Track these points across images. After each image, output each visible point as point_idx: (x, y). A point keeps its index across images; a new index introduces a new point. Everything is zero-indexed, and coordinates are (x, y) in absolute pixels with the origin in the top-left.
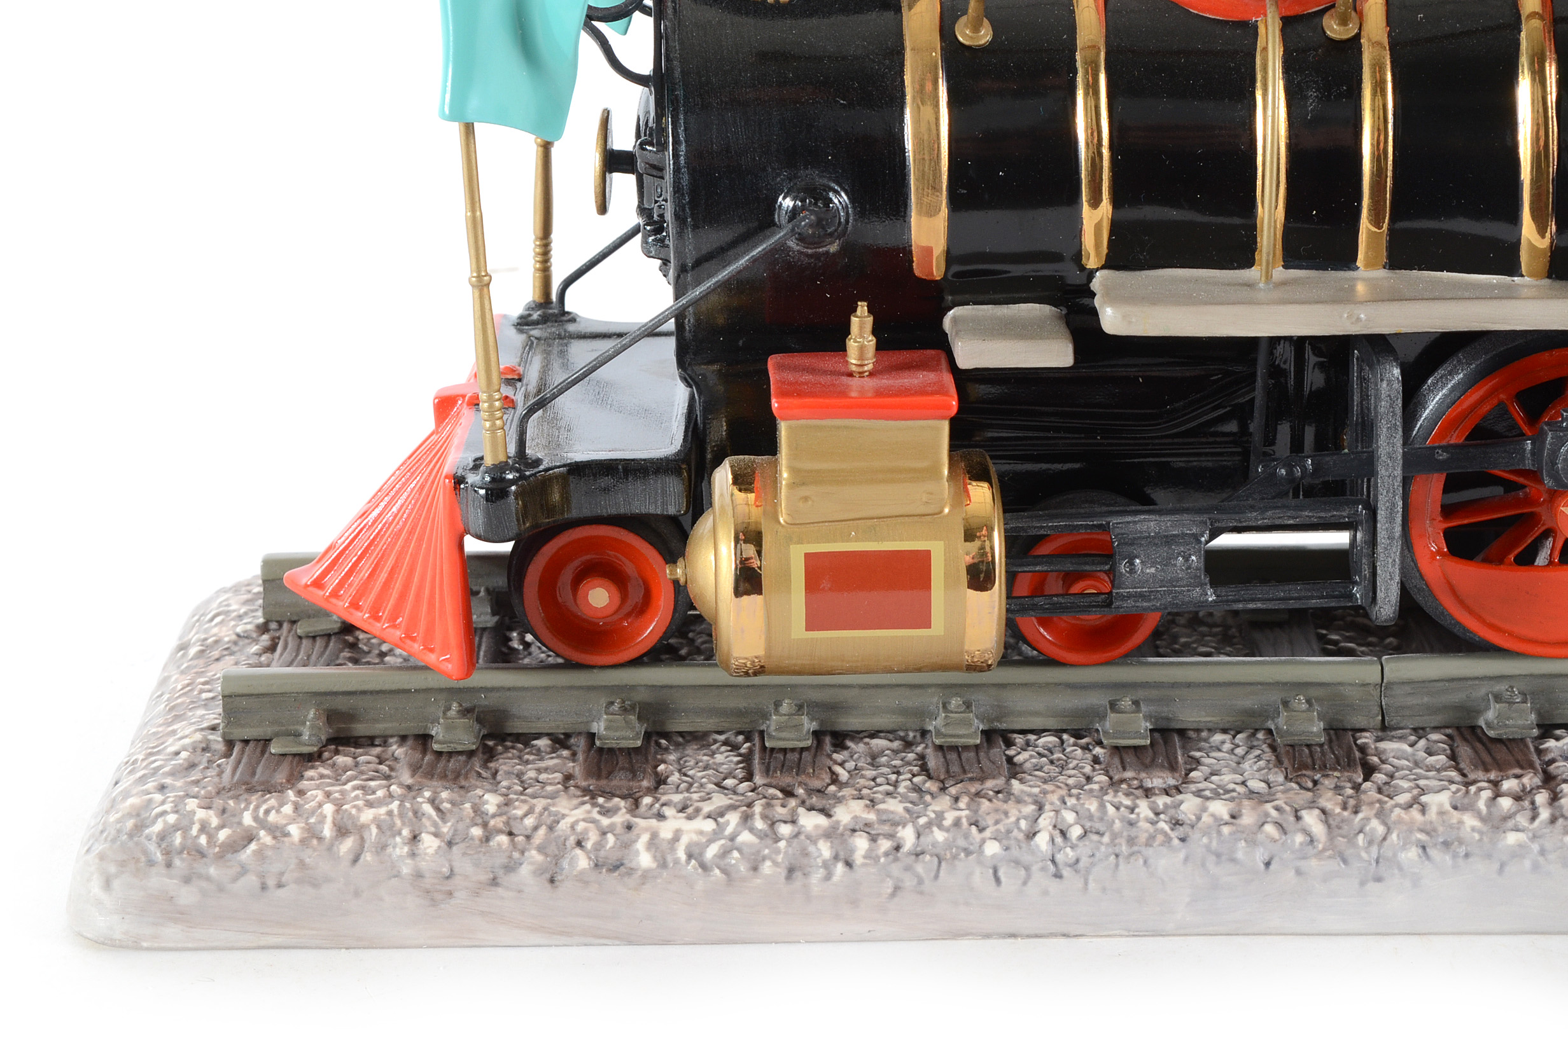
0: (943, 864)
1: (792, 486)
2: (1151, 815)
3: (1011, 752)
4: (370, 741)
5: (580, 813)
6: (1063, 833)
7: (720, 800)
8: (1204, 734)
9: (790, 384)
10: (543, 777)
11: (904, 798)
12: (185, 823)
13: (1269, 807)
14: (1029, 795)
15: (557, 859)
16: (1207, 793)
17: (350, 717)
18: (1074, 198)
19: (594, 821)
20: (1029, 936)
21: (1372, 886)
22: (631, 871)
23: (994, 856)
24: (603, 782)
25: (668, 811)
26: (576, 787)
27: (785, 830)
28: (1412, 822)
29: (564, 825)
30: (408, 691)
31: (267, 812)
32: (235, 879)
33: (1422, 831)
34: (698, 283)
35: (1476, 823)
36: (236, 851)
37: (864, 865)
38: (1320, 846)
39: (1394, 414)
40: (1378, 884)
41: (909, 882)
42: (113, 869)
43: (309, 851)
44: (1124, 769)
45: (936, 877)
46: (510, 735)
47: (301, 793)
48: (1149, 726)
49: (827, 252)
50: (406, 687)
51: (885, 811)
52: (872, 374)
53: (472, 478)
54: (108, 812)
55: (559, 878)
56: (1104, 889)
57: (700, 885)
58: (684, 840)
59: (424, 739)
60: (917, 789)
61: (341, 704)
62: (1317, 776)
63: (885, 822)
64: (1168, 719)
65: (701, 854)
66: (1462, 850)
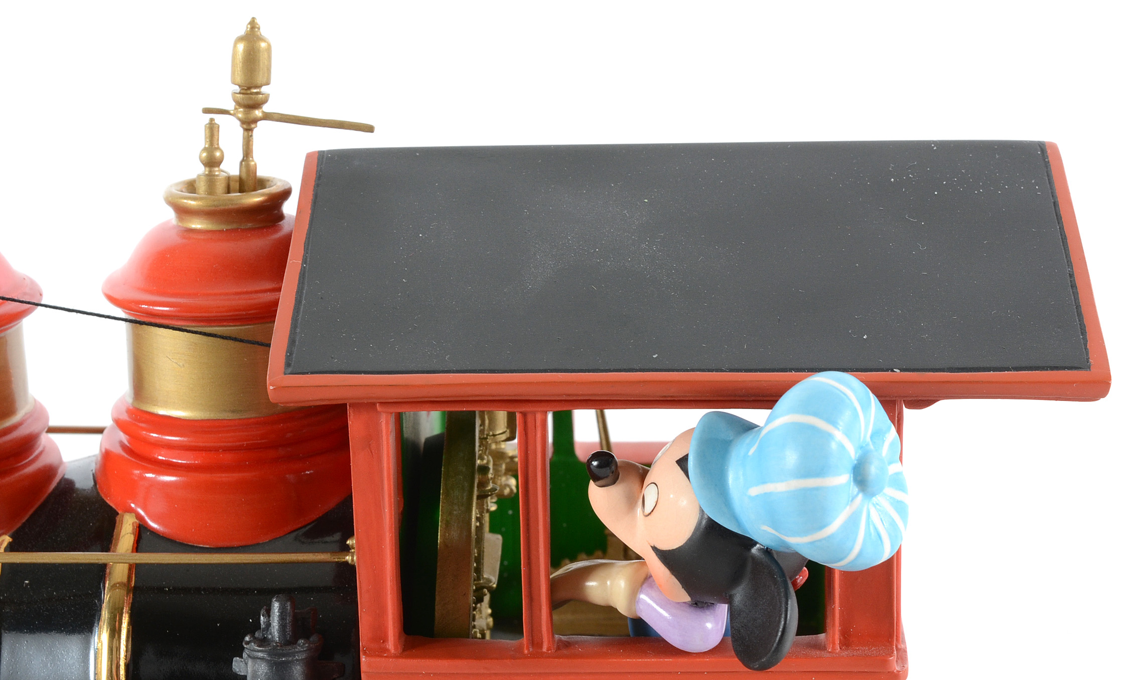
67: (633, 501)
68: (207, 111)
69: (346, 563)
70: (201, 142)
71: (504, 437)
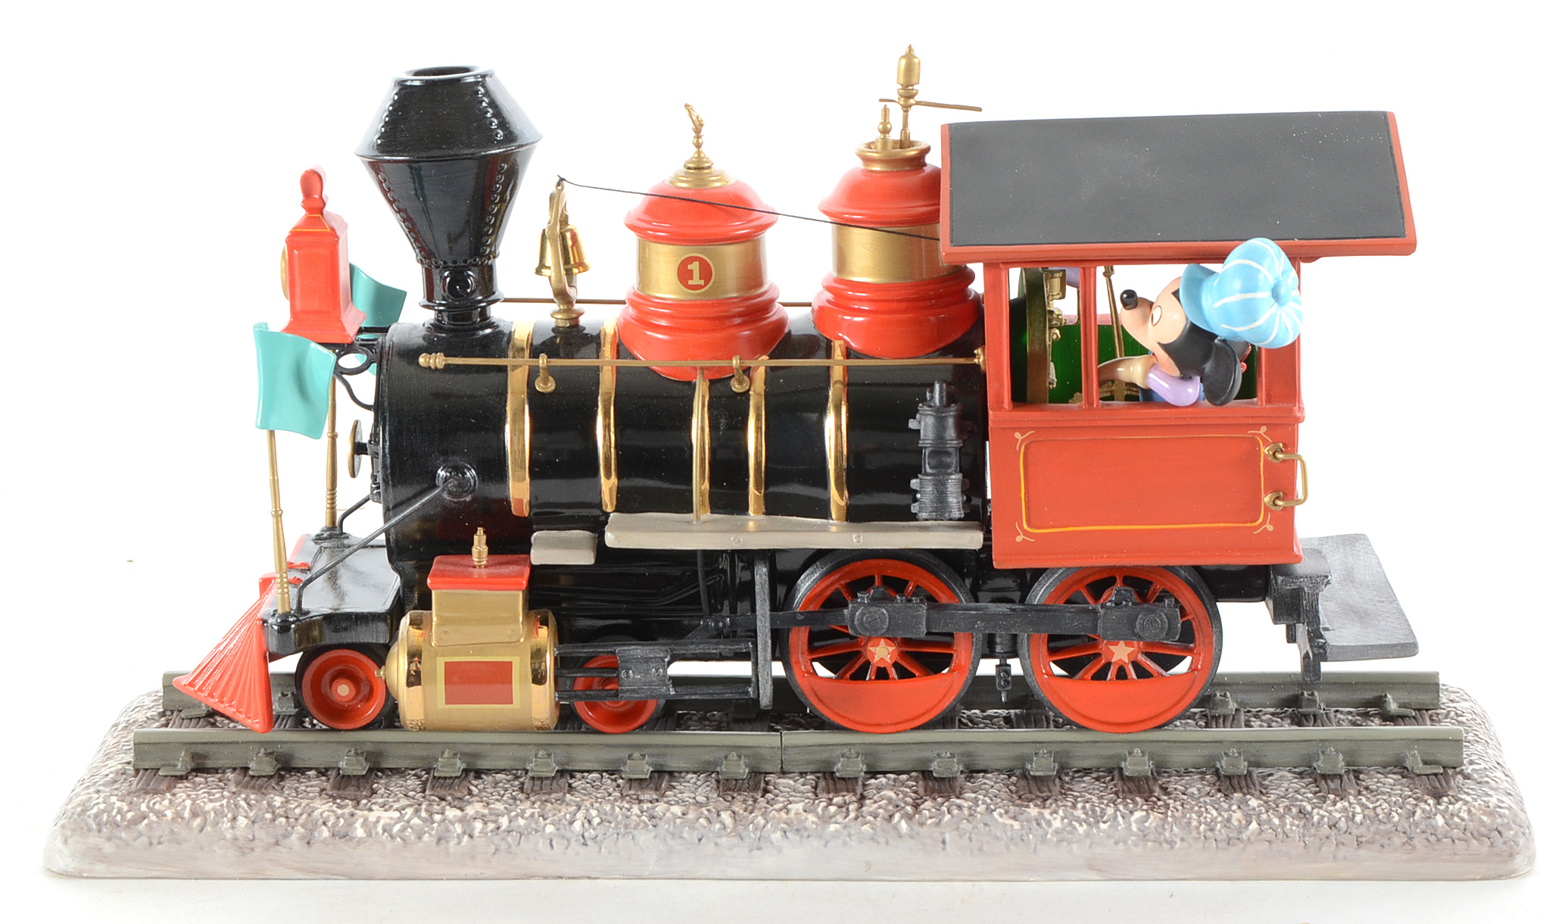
0: (523, 837)
1: (438, 625)
2: (639, 813)
3: (570, 781)
4: (216, 771)
5: (326, 807)
6: (589, 822)
7: (404, 802)
8: (683, 775)
9: (441, 571)
10: (309, 789)
11: (506, 802)
12: (109, 808)
13: (704, 810)
14: (574, 802)
15: (312, 832)
16: (673, 802)
17: (205, 757)
18: (595, 472)
19: (333, 811)
20: (569, 878)
21: (755, 852)
22: (352, 838)
23: (550, 833)
24: (341, 792)
25: (374, 807)
26: (326, 794)
27: (437, 817)
28: (781, 818)
29: (316, 813)
30: (237, 743)
31: (154, 804)
32: (135, 840)
33: (785, 823)
34: (395, 516)
35: (815, 819)
36: (136, 824)
37: (479, 837)
38: (729, 830)
39: (764, 593)
40: (759, 852)
41: (503, 846)
42: (69, 833)
43: (176, 825)
44: (630, 789)
45: (519, 844)
46: (294, 768)
47: (174, 795)
48: (651, 769)
49: (465, 501)
50: (237, 740)
51: (493, 809)
52: (486, 567)
53: (271, 621)
54: (67, 804)
55: (312, 842)
56: (610, 852)
57: (389, 846)
58: (382, 822)
59: (246, 769)
60: (514, 798)
61: (200, 749)
62: (735, 795)
63: (492, 814)
64: (661, 765)
65: (391, 830)
66: (806, 834)
67: (1146, 318)
68: (881, 100)
69: (975, 364)
70: (879, 119)
71: (1058, 297)
